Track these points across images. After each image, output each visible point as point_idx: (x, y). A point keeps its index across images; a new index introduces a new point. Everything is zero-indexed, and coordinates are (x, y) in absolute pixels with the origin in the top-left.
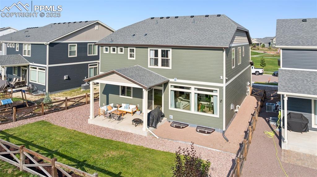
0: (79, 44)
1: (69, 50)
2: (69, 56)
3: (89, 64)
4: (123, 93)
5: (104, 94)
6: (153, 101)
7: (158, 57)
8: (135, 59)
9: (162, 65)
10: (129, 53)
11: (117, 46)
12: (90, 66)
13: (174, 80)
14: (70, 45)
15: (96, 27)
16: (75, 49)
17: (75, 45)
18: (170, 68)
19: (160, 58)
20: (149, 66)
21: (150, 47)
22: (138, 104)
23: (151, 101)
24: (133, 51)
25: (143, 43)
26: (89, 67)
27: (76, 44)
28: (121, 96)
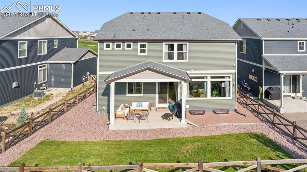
0: (29, 41)
1: (19, 49)
2: (19, 57)
3: (39, 66)
4: (131, 92)
5: (104, 96)
6: (168, 94)
7: (174, 51)
8: (147, 55)
9: (178, 59)
10: (139, 49)
11: (124, 41)
12: (40, 67)
13: (191, 71)
14: (20, 43)
15: (46, 20)
16: (25, 47)
17: (25, 43)
18: (187, 61)
19: (176, 52)
20: (164, 61)
21: (164, 42)
22: (150, 100)
23: (166, 94)
24: (144, 46)
25: (157, 38)
26: (39, 69)
27: (27, 42)
28: (127, 95)
